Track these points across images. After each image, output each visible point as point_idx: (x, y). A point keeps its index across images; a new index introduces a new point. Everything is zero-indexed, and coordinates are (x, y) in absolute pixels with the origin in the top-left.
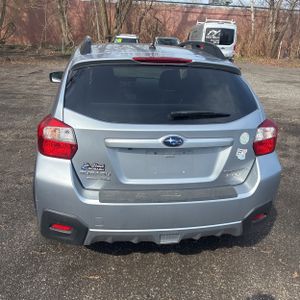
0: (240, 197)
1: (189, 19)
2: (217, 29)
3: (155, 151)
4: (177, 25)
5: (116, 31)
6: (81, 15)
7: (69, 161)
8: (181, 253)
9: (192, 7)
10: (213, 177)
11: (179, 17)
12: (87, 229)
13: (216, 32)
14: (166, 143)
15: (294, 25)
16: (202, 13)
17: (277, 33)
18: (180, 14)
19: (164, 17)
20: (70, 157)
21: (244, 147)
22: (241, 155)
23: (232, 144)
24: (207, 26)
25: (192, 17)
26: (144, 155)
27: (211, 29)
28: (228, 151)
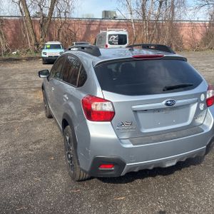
0: (205, 131)
1: (91, 29)
2: (115, 35)
3: (158, 110)
4: (83, 33)
5: (41, 39)
6: (13, 29)
7: (109, 123)
8: (164, 175)
9: (93, 21)
10: (189, 122)
11: (84, 28)
12: (125, 164)
13: (115, 37)
14: (167, 104)
15: (159, 30)
16: (99, 25)
17: (150, 35)
18: (85, 26)
19: (74, 28)
20: (110, 120)
21: (202, 102)
22: (202, 107)
23: (197, 101)
24: (109, 33)
25: (94, 28)
26: (152, 114)
27: (111, 35)
28: (196, 105)
